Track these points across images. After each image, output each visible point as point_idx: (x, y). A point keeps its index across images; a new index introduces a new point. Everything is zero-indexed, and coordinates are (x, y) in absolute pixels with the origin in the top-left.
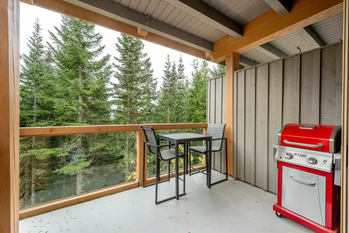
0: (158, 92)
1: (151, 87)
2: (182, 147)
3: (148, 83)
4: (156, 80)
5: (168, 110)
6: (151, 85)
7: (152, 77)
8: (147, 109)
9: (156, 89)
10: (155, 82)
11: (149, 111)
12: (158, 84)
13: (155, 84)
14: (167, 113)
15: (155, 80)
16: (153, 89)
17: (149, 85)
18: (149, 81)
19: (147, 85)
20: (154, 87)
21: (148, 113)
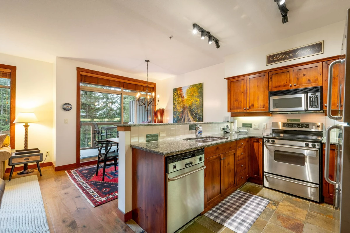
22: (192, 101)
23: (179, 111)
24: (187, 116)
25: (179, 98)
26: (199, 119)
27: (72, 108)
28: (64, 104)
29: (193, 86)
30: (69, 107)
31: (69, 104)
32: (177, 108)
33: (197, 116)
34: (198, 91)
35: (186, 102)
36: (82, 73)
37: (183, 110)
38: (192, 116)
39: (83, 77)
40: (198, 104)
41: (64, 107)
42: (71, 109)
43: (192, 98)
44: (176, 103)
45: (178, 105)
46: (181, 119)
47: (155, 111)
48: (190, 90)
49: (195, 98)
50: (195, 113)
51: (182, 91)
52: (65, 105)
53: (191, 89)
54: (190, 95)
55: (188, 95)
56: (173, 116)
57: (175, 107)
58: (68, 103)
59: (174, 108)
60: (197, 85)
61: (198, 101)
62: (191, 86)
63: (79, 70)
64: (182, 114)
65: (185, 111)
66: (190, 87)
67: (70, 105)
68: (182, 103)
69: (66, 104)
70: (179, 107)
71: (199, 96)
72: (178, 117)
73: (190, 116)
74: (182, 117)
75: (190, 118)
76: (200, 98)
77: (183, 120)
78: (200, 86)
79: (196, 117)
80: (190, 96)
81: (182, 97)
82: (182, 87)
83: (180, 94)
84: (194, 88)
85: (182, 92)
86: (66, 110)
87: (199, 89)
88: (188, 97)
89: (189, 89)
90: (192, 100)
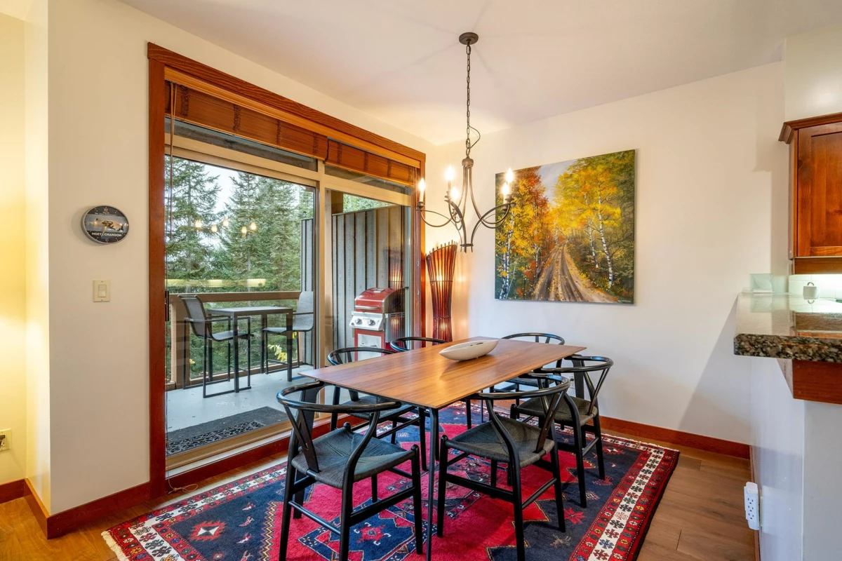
0: (222, 214)
1: (200, 201)
2: (282, 352)
3: (190, 188)
4: (215, 181)
5: (249, 263)
6: (198, 194)
7: (201, 173)
8: (189, 260)
9: (215, 205)
10: (212, 189)
11: (195, 266)
12: (219, 194)
13: (212, 192)
14: (245, 271)
15: (211, 180)
16: (206, 204)
17: (194, 193)
18: (193, 184)
19: (186, 193)
20: (210, 200)
21: (191, 272)
22: (584, 216)
23: (523, 253)
24: (563, 271)
25: (522, 206)
26: (618, 281)
27: (128, 228)
28: (92, 211)
29: (591, 162)
30: (117, 223)
31: (113, 211)
32: (513, 243)
33: (610, 270)
34: (613, 180)
35: (556, 221)
36: (171, 75)
37: (543, 248)
38: (584, 272)
39: (175, 93)
40: (614, 228)
41: (91, 226)
42: (124, 235)
43: (584, 207)
44: (511, 224)
45: (517, 233)
46: (534, 280)
47: (422, 254)
48: (576, 176)
49: (599, 206)
50: (599, 259)
51: (538, 181)
52: (96, 216)
53: (583, 173)
54: (574, 194)
55: (566, 197)
56: (497, 273)
57: (503, 238)
58: (108, 207)
59: (499, 243)
60: (612, 159)
61: (617, 216)
62: (579, 160)
63: (159, 58)
64: (539, 262)
65: (549, 254)
66: (574, 166)
67: (120, 214)
68: (535, 225)
69: (99, 210)
70: (523, 238)
71: (619, 198)
72: (519, 274)
73: (573, 270)
74: (539, 275)
75: (574, 278)
76: (625, 205)
77: (543, 285)
78: (627, 161)
79: (603, 274)
80: (576, 197)
81: (539, 201)
82: (537, 168)
83: (530, 193)
84: (594, 169)
85: (536, 186)
86: (98, 238)
87: (621, 170)
88: (566, 202)
89: (569, 172)
90: (588, 214)
